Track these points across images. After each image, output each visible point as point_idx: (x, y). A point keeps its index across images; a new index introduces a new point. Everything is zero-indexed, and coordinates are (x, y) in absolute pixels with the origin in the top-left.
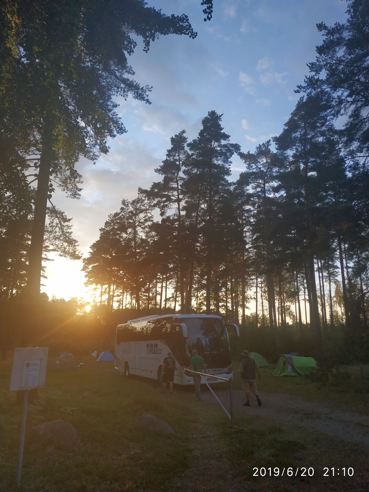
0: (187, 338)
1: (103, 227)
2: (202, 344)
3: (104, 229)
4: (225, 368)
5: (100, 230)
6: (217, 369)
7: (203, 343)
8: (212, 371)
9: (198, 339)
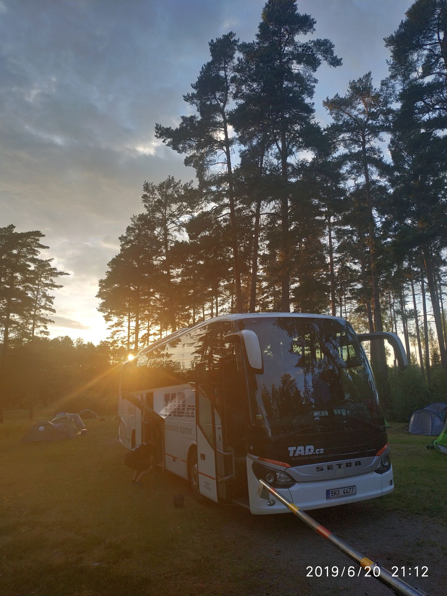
0: (261, 372)
1: (125, 235)
2: (298, 392)
3: (126, 237)
4: (374, 454)
5: (120, 238)
6: (353, 461)
7: (299, 389)
8: (340, 466)
9: (286, 380)
